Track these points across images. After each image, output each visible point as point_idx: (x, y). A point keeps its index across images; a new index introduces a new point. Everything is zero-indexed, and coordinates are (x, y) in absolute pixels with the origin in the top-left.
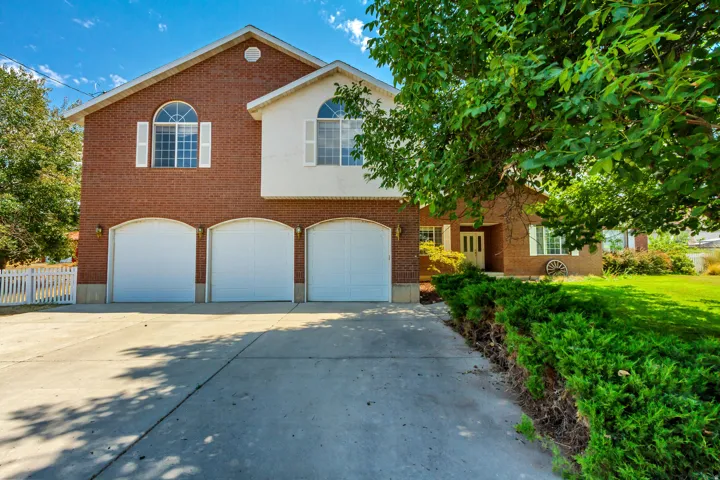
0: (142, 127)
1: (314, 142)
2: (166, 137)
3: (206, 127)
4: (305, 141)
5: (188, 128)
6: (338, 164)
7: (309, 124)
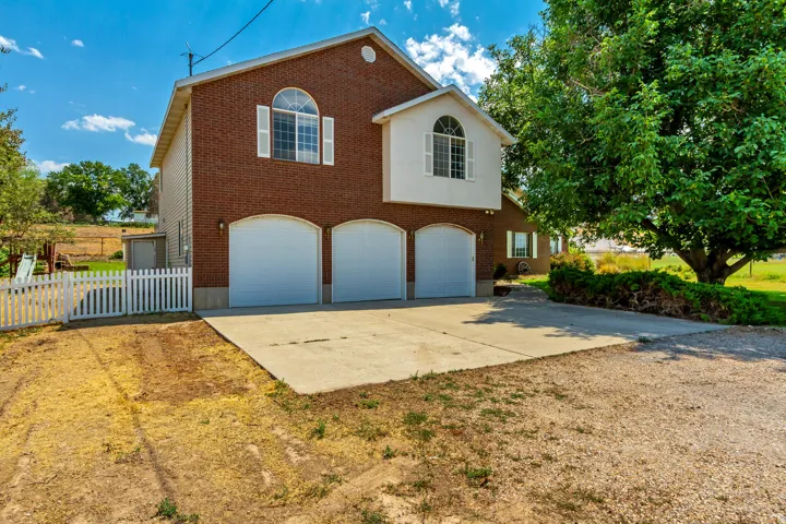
0: (263, 112)
1: (432, 154)
2: (284, 127)
3: (329, 122)
4: (425, 153)
5: (308, 119)
6: (447, 175)
7: (428, 136)
